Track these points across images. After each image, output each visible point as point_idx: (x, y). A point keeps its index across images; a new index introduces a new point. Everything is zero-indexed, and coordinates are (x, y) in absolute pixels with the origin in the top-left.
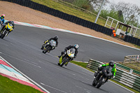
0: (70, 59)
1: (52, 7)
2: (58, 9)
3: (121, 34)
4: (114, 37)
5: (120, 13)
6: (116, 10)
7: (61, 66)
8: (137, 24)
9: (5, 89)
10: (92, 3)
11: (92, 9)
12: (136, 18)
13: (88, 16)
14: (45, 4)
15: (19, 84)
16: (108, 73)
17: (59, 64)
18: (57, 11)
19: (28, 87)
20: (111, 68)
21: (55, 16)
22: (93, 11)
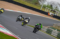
0: (27, 23)
1: (22, 3)
2: (25, 4)
3: (52, 14)
4: (49, 16)
5: (51, 6)
6: (50, 4)
7: (23, 26)
8: (58, 10)
9: (2, 38)
10: (39, 1)
11: (39, 4)
12: (58, 8)
13: (38, 7)
14: (19, 2)
15: (8, 35)
16: (39, 27)
17: (22, 25)
18: (24, 5)
19: (12, 37)
20: (40, 26)
21: (23, 7)
22: (40, 5)
